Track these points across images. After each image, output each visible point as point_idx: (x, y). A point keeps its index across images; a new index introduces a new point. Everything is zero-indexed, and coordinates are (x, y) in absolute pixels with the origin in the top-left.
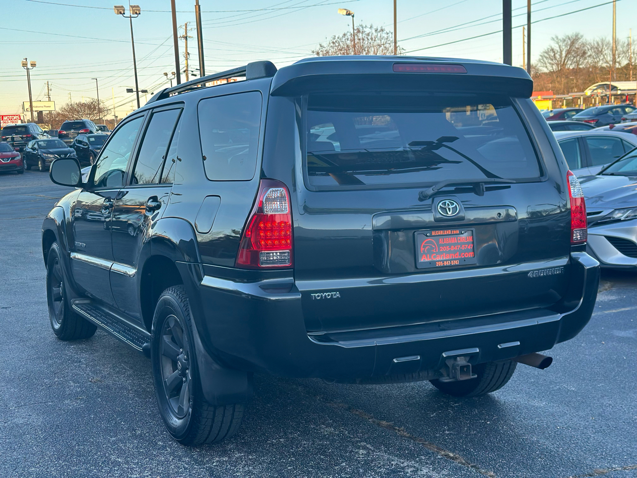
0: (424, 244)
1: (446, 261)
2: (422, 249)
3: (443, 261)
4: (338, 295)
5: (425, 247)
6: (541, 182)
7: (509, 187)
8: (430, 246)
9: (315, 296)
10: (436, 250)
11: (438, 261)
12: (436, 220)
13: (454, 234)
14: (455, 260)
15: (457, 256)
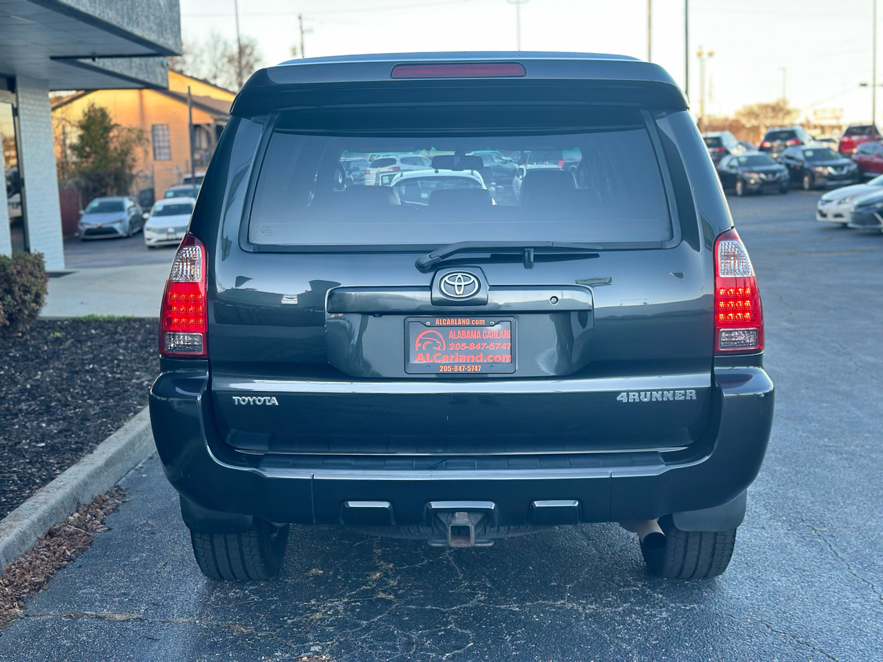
0: (420, 337)
1: (459, 364)
2: (418, 345)
3: (452, 365)
4: (275, 401)
5: (422, 341)
6: (662, 249)
7: (597, 256)
8: (431, 341)
9: (238, 400)
10: (442, 347)
11: (444, 365)
12: (435, 302)
13: (475, 326)
14: (475, 364)
15: (479, 358)
